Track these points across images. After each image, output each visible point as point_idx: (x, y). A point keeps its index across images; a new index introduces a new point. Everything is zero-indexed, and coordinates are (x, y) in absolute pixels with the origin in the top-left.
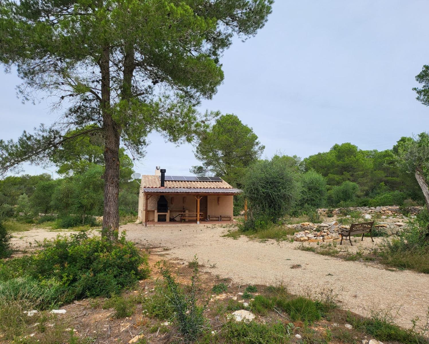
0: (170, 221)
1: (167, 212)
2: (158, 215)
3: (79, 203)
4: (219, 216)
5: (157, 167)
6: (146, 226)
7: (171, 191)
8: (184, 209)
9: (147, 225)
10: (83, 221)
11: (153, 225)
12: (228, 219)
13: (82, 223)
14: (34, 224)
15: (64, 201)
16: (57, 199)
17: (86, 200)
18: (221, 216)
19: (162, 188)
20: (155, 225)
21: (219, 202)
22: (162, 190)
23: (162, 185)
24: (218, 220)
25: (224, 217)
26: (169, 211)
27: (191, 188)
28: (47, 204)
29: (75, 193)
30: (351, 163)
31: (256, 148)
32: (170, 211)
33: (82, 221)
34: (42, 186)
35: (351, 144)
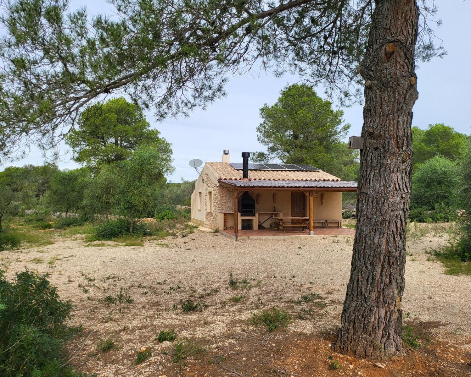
0: (259, 228)
1: (254, 215)
2: (242, 220)
3: (127, 202)
4: (324, 221)
5: (225, 151)
6: (236, 238)
7: (256, 184)
8: (274, 211)
9: (239, 238)
10: (131, 229)
11: (247, 237)
12: (336, 225)
13: (129, 232)
14: (53, 229)
15: (104, 199)
16: (93, 196)
17: (137, 198)
18: (326, 221)
19: (246, 180)
20: (250, 237)
21: (323, 201)
22: (245, 183)
23: (245, 175)
24: (323, 227)
25: (332, 223)
26: (257, 214)
27: (293, 180)
28: (68, 202)
29: (120, 188)
30: (449, 149)
31: (340, 127)
32: (259, 214)
33: (129, 229)
34: (62, 177)
35: (445, 125)
